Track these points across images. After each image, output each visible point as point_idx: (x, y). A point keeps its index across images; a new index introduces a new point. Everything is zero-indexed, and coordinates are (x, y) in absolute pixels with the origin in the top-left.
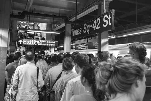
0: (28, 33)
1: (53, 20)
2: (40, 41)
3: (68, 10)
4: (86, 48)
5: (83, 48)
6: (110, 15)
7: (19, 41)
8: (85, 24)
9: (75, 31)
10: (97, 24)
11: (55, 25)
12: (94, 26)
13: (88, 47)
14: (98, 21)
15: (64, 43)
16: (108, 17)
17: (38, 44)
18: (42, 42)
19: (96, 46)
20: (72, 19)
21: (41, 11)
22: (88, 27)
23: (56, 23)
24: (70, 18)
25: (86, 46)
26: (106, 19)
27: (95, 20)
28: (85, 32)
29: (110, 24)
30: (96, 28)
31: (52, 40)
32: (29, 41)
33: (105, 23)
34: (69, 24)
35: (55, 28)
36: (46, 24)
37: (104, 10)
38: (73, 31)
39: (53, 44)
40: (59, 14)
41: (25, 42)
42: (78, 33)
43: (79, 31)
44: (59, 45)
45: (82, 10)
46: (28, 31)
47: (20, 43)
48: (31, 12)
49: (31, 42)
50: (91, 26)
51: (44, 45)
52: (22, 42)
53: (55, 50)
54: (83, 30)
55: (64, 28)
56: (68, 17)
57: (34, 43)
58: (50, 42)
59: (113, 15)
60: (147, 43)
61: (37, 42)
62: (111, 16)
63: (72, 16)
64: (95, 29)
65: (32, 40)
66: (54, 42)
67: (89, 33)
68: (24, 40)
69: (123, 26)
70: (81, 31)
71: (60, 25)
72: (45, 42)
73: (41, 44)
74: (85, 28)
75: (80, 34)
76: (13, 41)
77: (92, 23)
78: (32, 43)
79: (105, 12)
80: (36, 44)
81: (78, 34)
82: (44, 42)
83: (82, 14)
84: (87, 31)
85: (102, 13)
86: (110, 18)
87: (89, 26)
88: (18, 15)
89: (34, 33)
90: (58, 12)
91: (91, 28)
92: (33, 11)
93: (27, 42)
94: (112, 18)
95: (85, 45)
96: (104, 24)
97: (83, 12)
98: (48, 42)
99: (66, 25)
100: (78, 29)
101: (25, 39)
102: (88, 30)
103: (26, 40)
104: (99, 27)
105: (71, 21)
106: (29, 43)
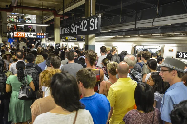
0: (18, 26)
1: (42, 12)
2: (31, 33)
3: (56, 3)
4: (74, 40)
5: (72, 40)
6: (96, 19)
7: (10, 34)
8: (73, 24)
9: (63, 29)
10: (84, 26)
11: (45, 17)
12: (81, 27)
13: (77, 39)
14: (85, 23)
15: (54, 34)
16: (95, 21)
17: (29, 36)
18: (33, 34)
19: (84, 39)
20: (61, 12)
21: (29, 4)
22: (76, 28)
23: (45, 15)
24: (58, 10)
25: (75, 39)
26: (92, 22)
27: (82, 22)
28: (72, 32)
29: (96, 28)
30: (83, 29)
31: (42, 32)
32: (20, 34)
33: (92, 27)
34: (58, 16)
35: (44, 20)
36: (36, 15)
37: (91, 13)
38: (61, 29)
39: (44, 36)
40: (48, 7)
41: (16, 35)
42: (66, 31)
43: (67, 30)
44: (50, 36)
45: (70, 4)
46: (18, 24)
47: (11, 36)
48: (19, 5)
49: (22, 34)
50: (78, 27)
51: (35, 37)
52: (13, 34)
53: (47, 40)
54: (71, 29)
55: (53, 20)
56: (57, 9)
57: (25, 35)
58: (40, 34)
59: (100, 19)
60: (130, 36)
61: (27, 34)
62: (98, 20)
63: (60, 9)
64: (82, 31)
65: (23, 33)
66: (45, 34)
67: (76, 34)
68: (15, 33)
69: (109, 18)
70: (69, 30)
71: (50, 17)
72: (36, 34)
73: (32, 36)
74: (72, 28)
75: (68, 33)
76: (4, 33)
77: (79, 24)
78: (23, 36)
79: (92, 15)
80: (27, 37)
81: (66, 33)
82: (34, 34)
83: (70, 7)
84: (75, 32)
85: (89, 16)
86: (96, 22)
87: (76, 26)
88: (5, 7)
89: (24, 26)
90: (47, 5)
91: (78, 29)
92: (20, 4)
93: (18, 35)
94: (98, 22)
95: (74, 37)
96: (90, 27)
97: (71, 6)
98: (38, 34)
99: (55, 17)
100: (66, 28)
101: (16, 31)
102: (75, 30)
103: (17, 33)
104: (86, 30)
105: (59, 14)
106: (20, 36)
